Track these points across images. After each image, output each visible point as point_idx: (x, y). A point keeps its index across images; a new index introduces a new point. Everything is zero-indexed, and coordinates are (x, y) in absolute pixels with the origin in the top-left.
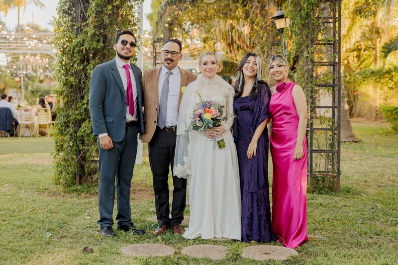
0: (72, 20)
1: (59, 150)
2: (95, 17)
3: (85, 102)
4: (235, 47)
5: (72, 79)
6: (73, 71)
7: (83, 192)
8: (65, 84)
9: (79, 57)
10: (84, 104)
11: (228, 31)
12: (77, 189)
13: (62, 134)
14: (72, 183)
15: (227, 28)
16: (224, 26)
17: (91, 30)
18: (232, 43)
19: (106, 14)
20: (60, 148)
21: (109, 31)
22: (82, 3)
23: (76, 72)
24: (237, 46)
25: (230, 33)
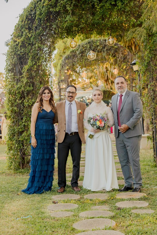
0: (14, 75)
1: (10, 150)
2: (27, 73)
3: (23, 121)
4: (110, 82)
5: (16, 108)
6: (16, 104)
7: (25, 173)
8: (12, 112)
9: (19, 96)
10: (23, 123)
11: (105, 72)
12: (22, 171)
13: (11, 140)
14: (18, 168)
15: (104, 70)
16: (102, 69)
17: (25, 80)
18: (108, 79)
19: (33, 71)
20: (10, 149)
21: (35, 80)
22: (19, 65)
23: (18, 105)
24: (111, 82)
25: (106, 73)
